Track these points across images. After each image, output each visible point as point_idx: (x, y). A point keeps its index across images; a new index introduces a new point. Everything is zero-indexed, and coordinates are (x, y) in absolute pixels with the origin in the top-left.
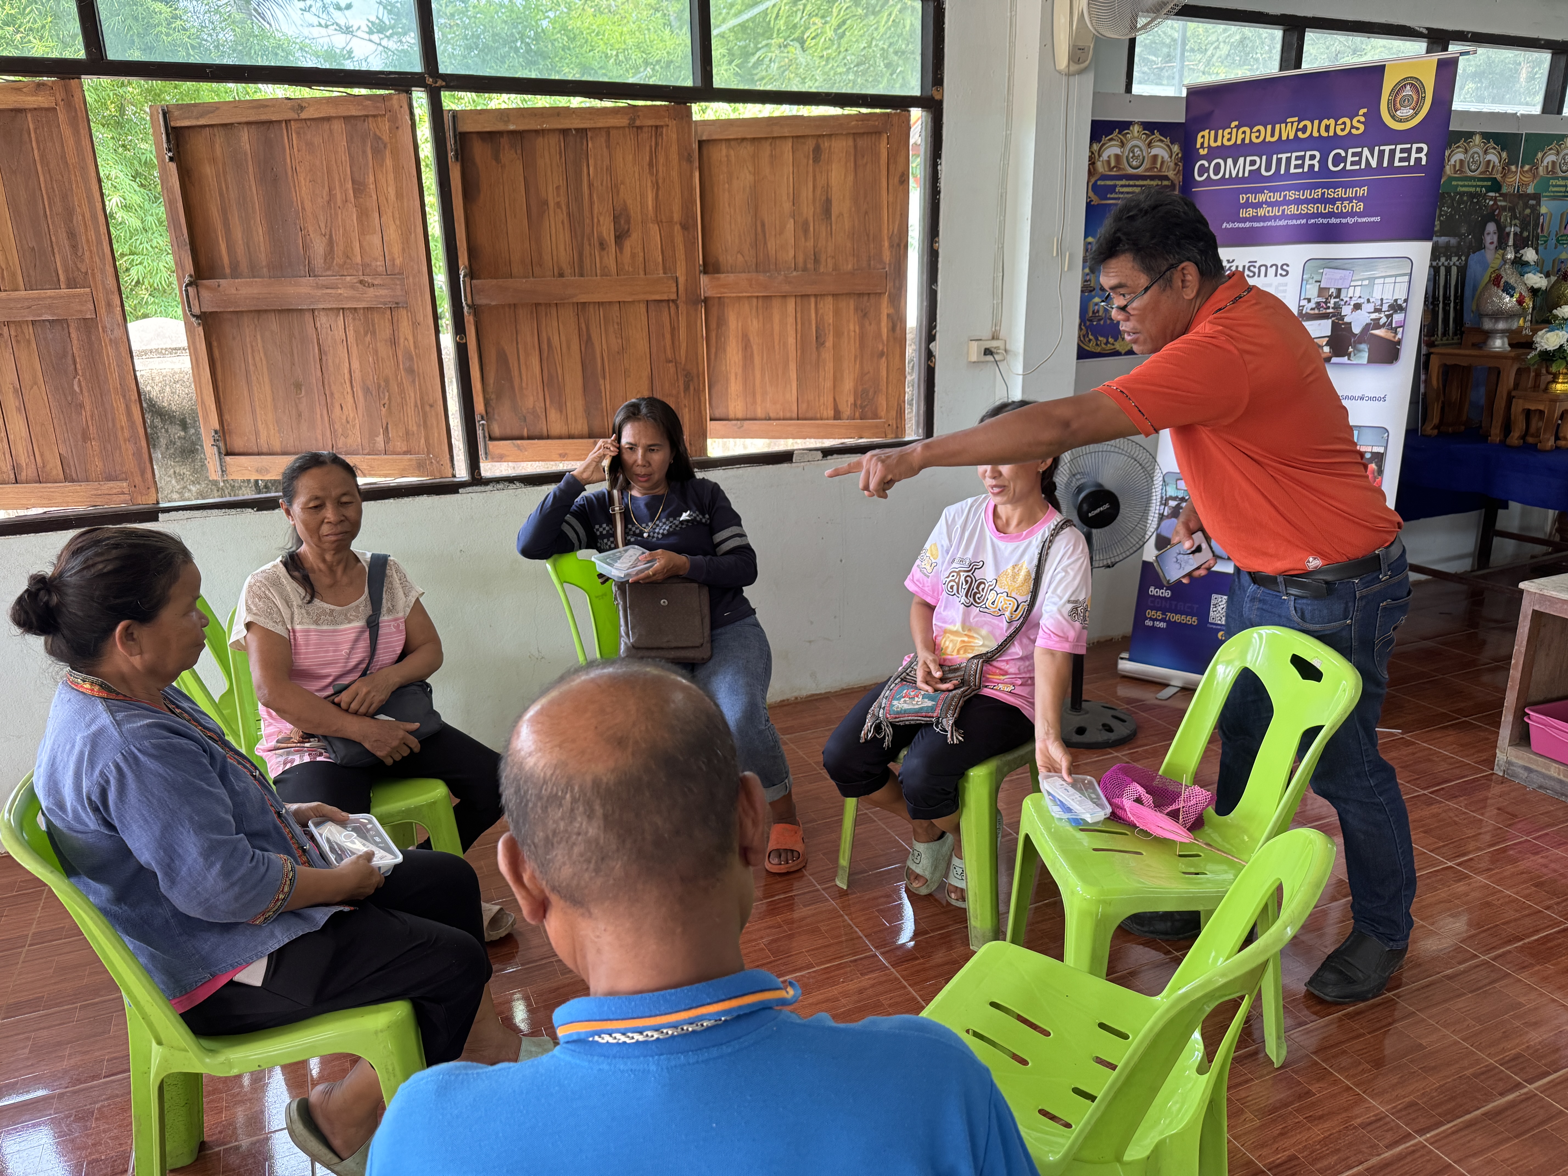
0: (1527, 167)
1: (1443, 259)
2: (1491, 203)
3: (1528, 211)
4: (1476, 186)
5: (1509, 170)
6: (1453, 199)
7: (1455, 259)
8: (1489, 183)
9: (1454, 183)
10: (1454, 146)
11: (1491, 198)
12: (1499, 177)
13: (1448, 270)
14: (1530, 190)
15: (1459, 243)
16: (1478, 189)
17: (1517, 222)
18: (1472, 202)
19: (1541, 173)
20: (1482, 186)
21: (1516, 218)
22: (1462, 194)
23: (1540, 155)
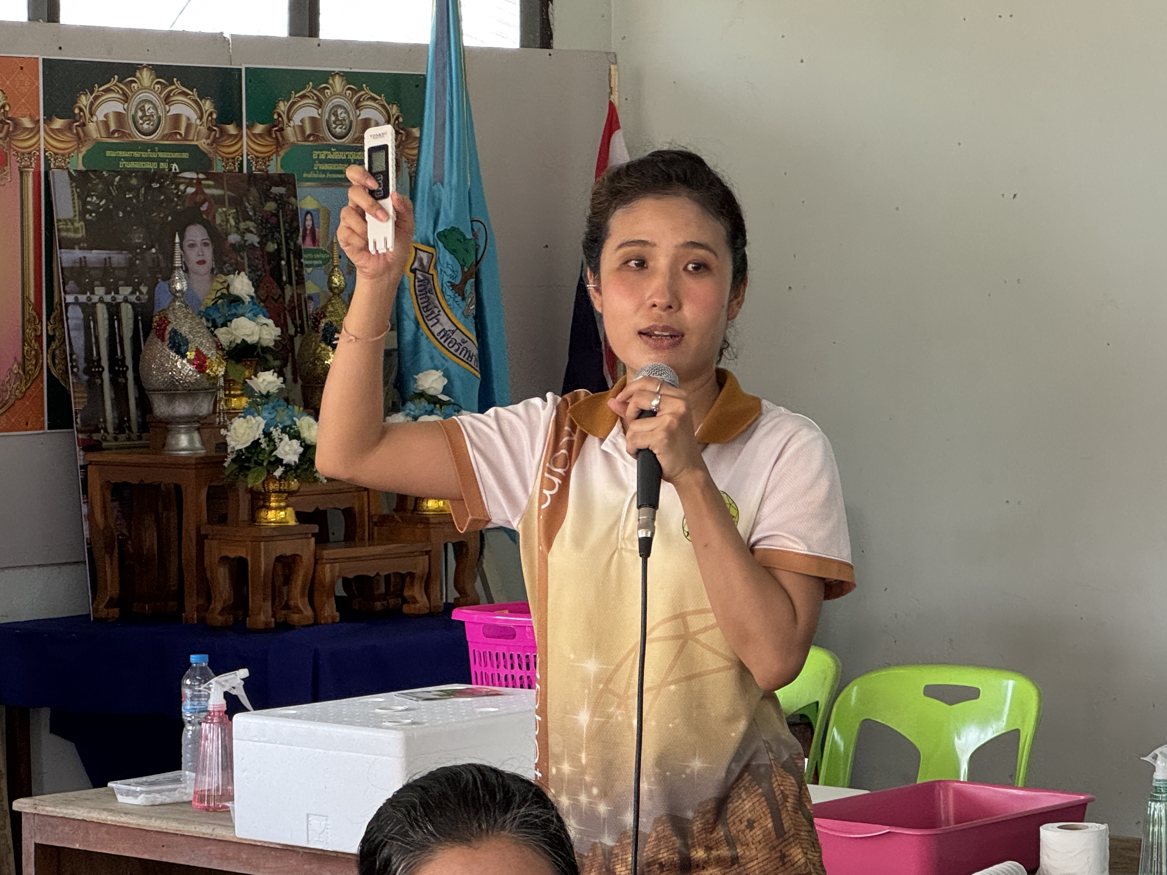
0: (259, 128)
1: (100, 291)
2: (191, 190)
3: (271, 206)
4: (159, 160)
5: (223, 132)
6: (108, 183)
7: (125, 291)
8: (185, 155)
9: (108, 153)
10: (98, 90)
11: (190, 182)
12: (203, 144)
13: (114, 310)
14: (274, 168)
15: (131, 263)
16: (163, 165)
17: (251, 225)
18: (149, 188)
19: (292, 139)
20: (172, 161)
21: (248, 218)
22: (126, 174)
23: (282, 107)
